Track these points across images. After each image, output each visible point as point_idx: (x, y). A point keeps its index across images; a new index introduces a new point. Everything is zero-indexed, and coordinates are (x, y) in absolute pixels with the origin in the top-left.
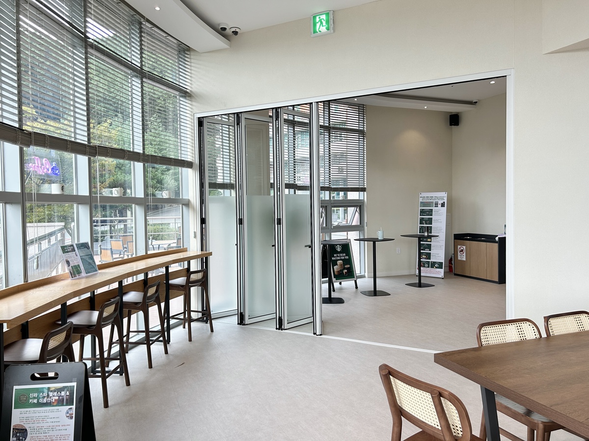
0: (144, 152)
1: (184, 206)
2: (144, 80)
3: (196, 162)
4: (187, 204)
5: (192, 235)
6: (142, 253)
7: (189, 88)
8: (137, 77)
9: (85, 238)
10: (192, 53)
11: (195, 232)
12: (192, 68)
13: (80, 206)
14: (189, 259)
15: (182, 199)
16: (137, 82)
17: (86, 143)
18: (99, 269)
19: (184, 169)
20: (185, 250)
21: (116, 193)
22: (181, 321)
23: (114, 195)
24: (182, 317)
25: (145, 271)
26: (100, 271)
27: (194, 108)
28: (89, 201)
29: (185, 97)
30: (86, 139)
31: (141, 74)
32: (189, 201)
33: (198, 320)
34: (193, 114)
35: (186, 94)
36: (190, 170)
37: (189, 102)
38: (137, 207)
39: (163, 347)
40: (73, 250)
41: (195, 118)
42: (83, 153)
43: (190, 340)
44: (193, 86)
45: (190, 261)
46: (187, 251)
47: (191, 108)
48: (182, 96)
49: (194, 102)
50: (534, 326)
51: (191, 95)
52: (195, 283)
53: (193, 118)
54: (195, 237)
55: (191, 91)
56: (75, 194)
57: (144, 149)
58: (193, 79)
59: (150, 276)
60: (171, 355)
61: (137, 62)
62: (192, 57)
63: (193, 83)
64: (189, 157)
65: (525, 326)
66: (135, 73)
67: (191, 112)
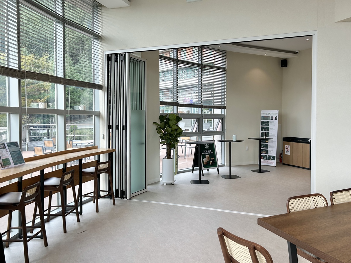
0: (64, 77)
1: (96, 117)
2: (65, 25)
3: (105, 85)
4: (98, 115)
5: (101, 137)
6: (62, 149)
7: (100, 32)
8: (59, 23)
9: (15, 138)
10: (103, 8)
11: (103, 135)
12: (103, 19)
13: (12, 115)
14: (98, 154)
15: (95, 111)
16: (60, 27)
17: (17, 69)
18: (26, 161)
19: (96, 90)
20: (96, 148)
21: (42, 106)
22: (92, 198)
23: (40, 108)
24: (92, 195)
25: (65, 163)
26: (26, 163)
27: (104, 47)
28: (19, 111)
29: (97, 39)
30: (17, 66)
31: (63, 20)
32: (99, 112)
33: (104, 197)
34: (103, 52)
35: (98, 37)
36: (100, 91)
37: (101, 43)
38: (59, 116)
39: (76, 217)
40: (5, 147)
41: (105, 55)
42: (14, 76)
43: (97, 211)
44: (103, 32)
45: (99, 155)
46: (97, 148)
47: (102, 47)
48: (95, 39)
49: (104, 43)
50: (323, 199)
51: (102, 38)
52: (103, 171)
53: (103, 54)
54: (104, 138)
55: (102, 35)
56: (7, 106)
57: (64, 74)
58: (103, 27)
59: (68, 166)
60: (82, 222)
61: (60, 12)
62: (103, 11)
63: (103, 29)
64: (100, 82)
65: (318, 198)
66: (58, 20)
67: (102, 50)
